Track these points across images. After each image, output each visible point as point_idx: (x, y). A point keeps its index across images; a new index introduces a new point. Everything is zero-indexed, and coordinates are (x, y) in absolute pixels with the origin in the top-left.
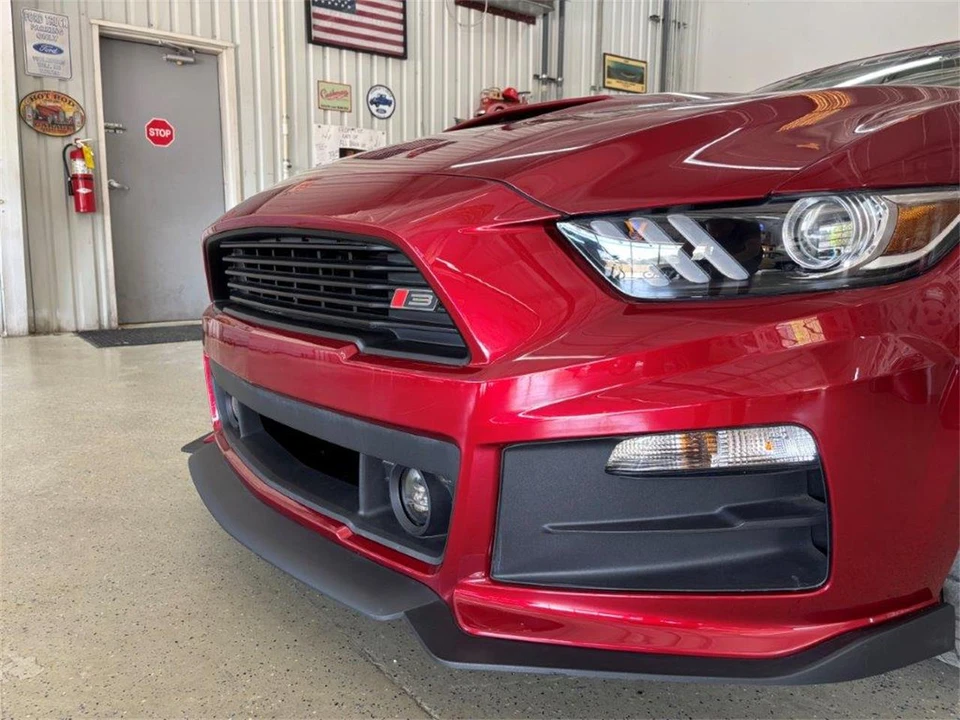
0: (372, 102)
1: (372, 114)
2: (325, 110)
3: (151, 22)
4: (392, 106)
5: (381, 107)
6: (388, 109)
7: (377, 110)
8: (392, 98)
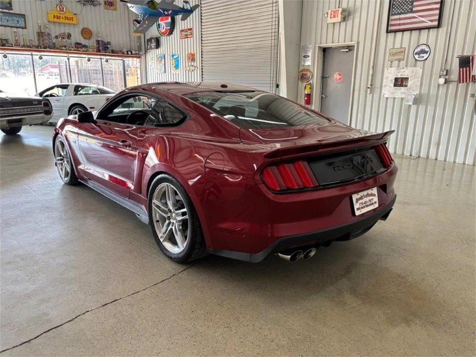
1: (416, 60)
2: (392, 61)
3: (334, 41)
4: (428, 53)
5: (421, 55)
6: (426, 56)
7: (419, 57)
8: (429, 50)
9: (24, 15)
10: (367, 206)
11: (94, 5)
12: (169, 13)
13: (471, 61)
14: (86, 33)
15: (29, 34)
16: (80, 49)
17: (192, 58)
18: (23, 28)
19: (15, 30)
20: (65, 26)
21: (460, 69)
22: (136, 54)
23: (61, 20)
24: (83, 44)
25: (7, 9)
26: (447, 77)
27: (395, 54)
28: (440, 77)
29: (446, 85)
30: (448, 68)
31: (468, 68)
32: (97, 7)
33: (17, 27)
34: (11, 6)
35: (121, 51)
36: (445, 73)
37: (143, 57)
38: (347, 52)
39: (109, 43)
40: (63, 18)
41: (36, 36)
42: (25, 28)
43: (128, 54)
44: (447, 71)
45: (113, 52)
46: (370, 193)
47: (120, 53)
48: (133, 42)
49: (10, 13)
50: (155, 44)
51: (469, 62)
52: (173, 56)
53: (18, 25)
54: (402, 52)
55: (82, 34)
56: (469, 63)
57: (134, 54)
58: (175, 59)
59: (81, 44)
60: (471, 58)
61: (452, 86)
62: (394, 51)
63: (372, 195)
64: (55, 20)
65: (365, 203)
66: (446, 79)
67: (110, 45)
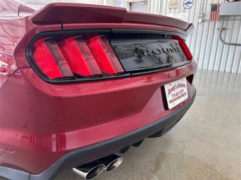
0: (185, 4)
1: (185, 8)
2: (171, 9)
4: (192, 4)
5: (188, 5)
6: (190, 5)
7: (186, 6)
8: (192, 1)
10: (179, 98)
13: (218, 6)
21: (211, 12)
26: (203, 18)
27: (172, 5)
28: (199, 18)
29: (203, 23)
30: (204, 12)
31: (216, 12)
36: (202, 16)
38: (144, 5)
44: (203, 14)
46: (180, 83)
51: (217, 7)
54: (177, 3)
56: (217, 9)
60: (218, 5)
61: (206, 24)
62: (172, 3)
63: (183, 85)
65: (177, 95)
66: (202, 19)
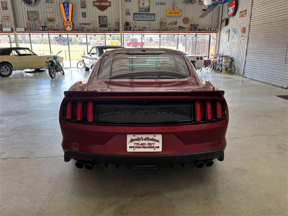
9: (155, 14)
11: (192, 4)
12: (222, 1)
14: (186, 20)
15: (156, 24)
16: (180, 30)
17: (244, 30)
18: (153, 21)
19: (149, 22)
20: (174, 18)
22: (214, 30)
23: (173, 15)
24: (183, 27)
25: (147, 12)
32: (194, 4)
33: (151, 21)
34: (149, 10)
35: (204, 29)
37: (219, 32)
39: (197, 25)
40: (173, 13)
41: (159, 24)
42: (154, 21)
43: (208, 31)
45: (199, 30)
47: (204, 30)
48: (213, 23)
49: (148, 14)
50: (225, 23)
52: (234, 30)
53: (151, 20)
55: (183, 21)
57: (212, 31)
58: (235, 32)
59: (182, 27)
64: (170, 14)
67: (198, 26)
